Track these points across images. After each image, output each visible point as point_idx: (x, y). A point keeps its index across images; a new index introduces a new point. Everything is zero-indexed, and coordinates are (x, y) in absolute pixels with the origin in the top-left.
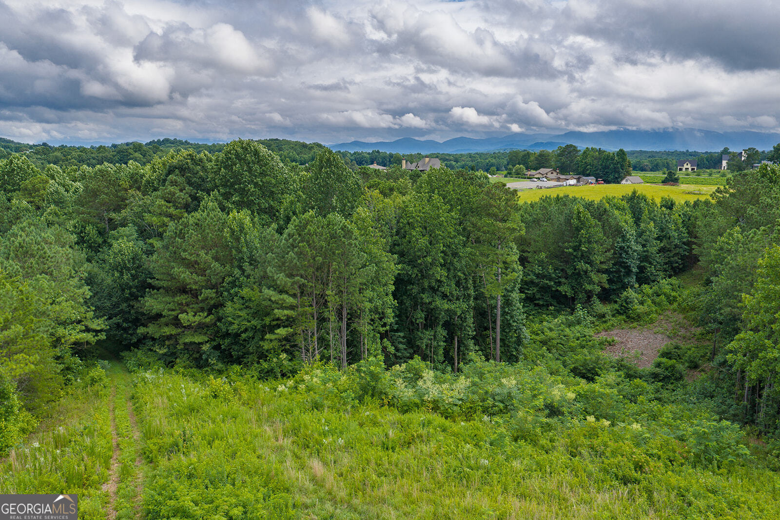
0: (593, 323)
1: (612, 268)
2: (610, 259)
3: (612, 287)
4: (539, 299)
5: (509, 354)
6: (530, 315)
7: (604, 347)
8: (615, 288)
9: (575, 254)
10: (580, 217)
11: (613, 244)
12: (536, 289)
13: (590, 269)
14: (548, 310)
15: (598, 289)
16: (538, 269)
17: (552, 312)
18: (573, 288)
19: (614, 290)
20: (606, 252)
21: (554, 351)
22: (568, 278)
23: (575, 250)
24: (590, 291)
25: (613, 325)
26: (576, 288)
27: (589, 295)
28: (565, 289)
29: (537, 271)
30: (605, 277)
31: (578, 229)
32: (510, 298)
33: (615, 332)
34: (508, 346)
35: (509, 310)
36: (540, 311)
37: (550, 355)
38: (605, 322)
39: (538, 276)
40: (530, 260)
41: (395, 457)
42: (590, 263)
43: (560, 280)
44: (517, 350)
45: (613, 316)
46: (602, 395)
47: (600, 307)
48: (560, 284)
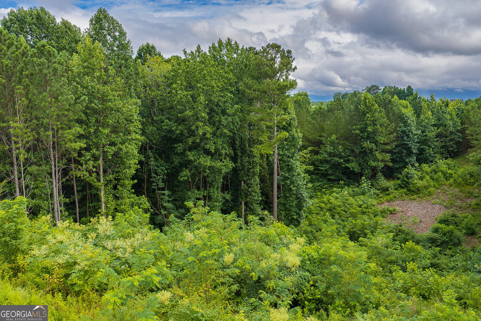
0: (378, 195)
1: (394, 149)
2: (394, 141)
3: (395, 166)
4: (332, 175)
5: (290, 218)
6: (323, 188)
7: (385, 215)
8: (398, 166)
9: (361, 135)
10: (366, 103)
11: (396, 127)
12: (328, 166)
13: (374, 148)
14: (338, 184)
15: (382, 165)
16: (329, 149)
17: (342, 185)
18: (360, 165)
19: (397, 168)
20: (389, 134)
21: (337, 216)
22: (356, 156)
23: (362, 132)
24: (375, 167)
25: (395, 197)
26: (363, 165)
27: (374, 170)
28: (353, 166)
29: (329, 150)
30: (388, 157)
31: (364, 114)
32: (290, 164)
33: (397, 203)
34: (290, 210)
35: (289, 175)
36: (332, 185)
37: (332, 220)
38: (388, 194)
39: (330, 154)
40: (324, 142)
42: (376, 143)
43: (349, 158)
44: (298, 214)
45: (396, 189)
47: (384, 182)
48: (348, 161)
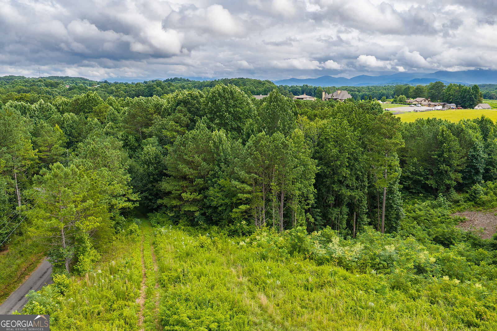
0: (451, 206)
1: (466, 169)
2: (465, 163)
3: (465, 182)
4: (413, 188)
5: (390, 226)
6: (406, 199)
7: (457, 223)
8: (467, 182)
9: (439, 159)
10: (444, 134)
11: (467, 153)
12: (410, 182)
13: (449, 169)
14: (418, 196)
15: (454, 183)
16: (412, 169)
17: (422, 197)
18: (436, 182)
19: (466, 184)
20: (461, 158)
21: (422, 224)
22: (433, 175)
23: (439, 157)
24: (449, 185)
25: (464, 208)
26: (439, 182)
27: (448, 187)
28: (431, 182)
29: (411, 170)
30: (460, 175)
31: (442, 143)
32: (393, 189)
33: (466, 213)
34: (390, 220)
35: (391, 196)
36: (413, 196)
37: (419, 227)
38: (459, 206)
39: (412, 173)
40: (407, 162)
41: (313, 295)
42: (450, 165)
43: (428, 176)
44: (396, 223)
45: (465, 202)
46: (455, 261)
47: (456, 196)
48: (427, 179)
